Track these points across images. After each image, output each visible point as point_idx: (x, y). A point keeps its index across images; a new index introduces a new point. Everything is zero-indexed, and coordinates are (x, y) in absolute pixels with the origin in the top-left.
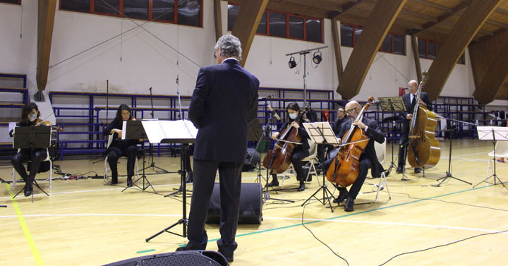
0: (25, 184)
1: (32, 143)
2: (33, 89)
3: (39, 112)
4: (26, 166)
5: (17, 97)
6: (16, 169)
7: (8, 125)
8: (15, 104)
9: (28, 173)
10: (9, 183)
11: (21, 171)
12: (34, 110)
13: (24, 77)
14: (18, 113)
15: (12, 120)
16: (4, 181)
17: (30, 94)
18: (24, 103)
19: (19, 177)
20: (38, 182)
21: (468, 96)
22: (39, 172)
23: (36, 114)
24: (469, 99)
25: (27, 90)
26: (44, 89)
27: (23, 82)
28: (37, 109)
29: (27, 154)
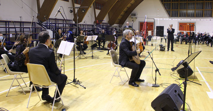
21: (106, 22)
24: (107, 23)
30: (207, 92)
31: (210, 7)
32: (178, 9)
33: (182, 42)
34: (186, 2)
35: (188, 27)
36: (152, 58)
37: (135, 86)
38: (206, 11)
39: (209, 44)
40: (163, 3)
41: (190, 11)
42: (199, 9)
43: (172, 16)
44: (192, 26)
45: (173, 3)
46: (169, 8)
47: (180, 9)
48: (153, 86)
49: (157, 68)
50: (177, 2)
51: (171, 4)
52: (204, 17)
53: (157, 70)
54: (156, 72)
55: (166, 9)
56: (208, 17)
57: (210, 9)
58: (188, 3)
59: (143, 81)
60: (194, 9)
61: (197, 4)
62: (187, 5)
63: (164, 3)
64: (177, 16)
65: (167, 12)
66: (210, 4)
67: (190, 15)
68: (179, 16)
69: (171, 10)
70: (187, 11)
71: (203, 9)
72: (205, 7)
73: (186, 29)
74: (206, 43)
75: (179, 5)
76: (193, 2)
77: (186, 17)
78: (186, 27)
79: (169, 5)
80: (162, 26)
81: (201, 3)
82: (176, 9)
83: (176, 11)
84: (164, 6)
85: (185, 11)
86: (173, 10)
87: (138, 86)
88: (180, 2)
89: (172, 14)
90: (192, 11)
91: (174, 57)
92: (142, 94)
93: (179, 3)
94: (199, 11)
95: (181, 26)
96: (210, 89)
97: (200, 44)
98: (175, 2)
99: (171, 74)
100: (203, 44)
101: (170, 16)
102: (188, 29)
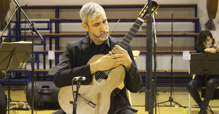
0: (199, 109)
1: (206, 70)
2: (204, 18)
3: (214, 40)
4: (200, 93)
5: (189, 27)
6: (192, 95)
7: (182, 53)
8: (187, 34)
9: (203, 99)
10: (185, 107)
11: (196, 97)
12: (209, 38)
13: (195, 7)
14: (191, 42)
15: (185, 49)
16: (181, 106)
17: (201, 23)
18: (196, 32)
19: (194, 103)
20: (213, 109)
22: (212, 99)
23: (211, 41)
25: (198, 20)
26: (214, 18)
27: (194, 12)
28: (211, 37)
29: (202, 80)
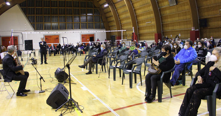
30: (81, 87)
31: (71, 20)
32: (42, 22)
33: (51, 55)
34: (49, 15)
35: (53, 39)
36: (35, 68)
37: (23, 96)
38: (68, 23)
39: (73, 53)
40: (26, 16)
41: (54, 24)
42: (62, 22)
43: (37, 29)
44: (57, 38)
45: (37, 16)
46: (33, 21)
47: (44, 22)
48: (40, 93)
49: (41, 76)
50: (41, 15)
51: (36, 17)
52: (67, 29)
53: (41, 78)
54: (41, 80)
55: (30, 22)
56: (70, 29)
57: (71, 22)
58: (52, 16)
59: (29, 91)
60: (57, 21)
61: (60, 18)
62: (51, 18)
63: (28, 16)
64: (42, 29)
65: (32, 25)
66: (71, 17)
67: (54, 28)
68: (43, 29)
69: (36, 23)
70: (51, 24)
71: (65, 22)
72: (67, 20)
73: (52, 41)
74: (71, 53)
75: (43, 18)
76: (56, 15)
77: (50, 29)
78: (51, 39)
79: (33, 18)
80: (31, 39)
81: (63, 16)
82: (40, 22)
83: (40, 24)
84: (28, 19)
85: (49, 24)
86: (38, 23)
87: (26, 95)
88: (44, 15)
89: (37, 27)
90: (55, 24)
91: (48, 68)
92: (33, 100)
93: (43, 17)
94: (62, 24)
95: (46, 38)
96: (83, 85)
97: (66, 54)
98: (39, 15)
99: (51, 81)
100: (69, 54)
101: (35, 30)
102: (53, 41)
